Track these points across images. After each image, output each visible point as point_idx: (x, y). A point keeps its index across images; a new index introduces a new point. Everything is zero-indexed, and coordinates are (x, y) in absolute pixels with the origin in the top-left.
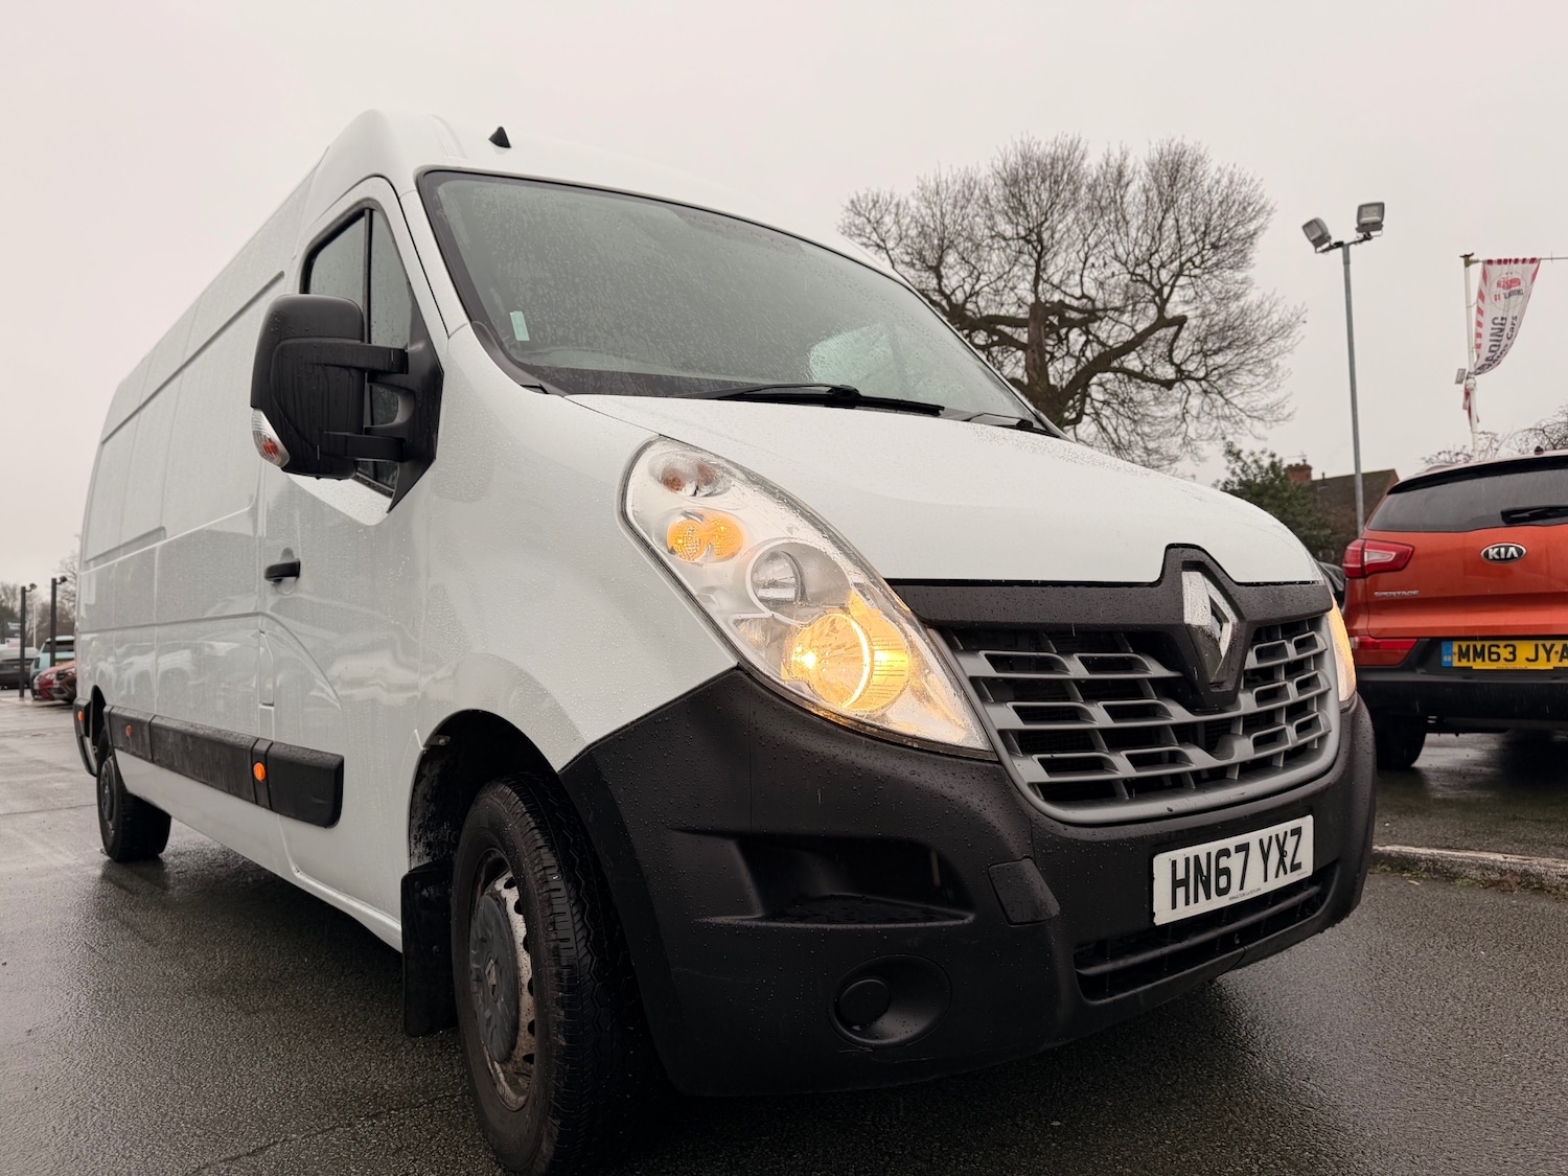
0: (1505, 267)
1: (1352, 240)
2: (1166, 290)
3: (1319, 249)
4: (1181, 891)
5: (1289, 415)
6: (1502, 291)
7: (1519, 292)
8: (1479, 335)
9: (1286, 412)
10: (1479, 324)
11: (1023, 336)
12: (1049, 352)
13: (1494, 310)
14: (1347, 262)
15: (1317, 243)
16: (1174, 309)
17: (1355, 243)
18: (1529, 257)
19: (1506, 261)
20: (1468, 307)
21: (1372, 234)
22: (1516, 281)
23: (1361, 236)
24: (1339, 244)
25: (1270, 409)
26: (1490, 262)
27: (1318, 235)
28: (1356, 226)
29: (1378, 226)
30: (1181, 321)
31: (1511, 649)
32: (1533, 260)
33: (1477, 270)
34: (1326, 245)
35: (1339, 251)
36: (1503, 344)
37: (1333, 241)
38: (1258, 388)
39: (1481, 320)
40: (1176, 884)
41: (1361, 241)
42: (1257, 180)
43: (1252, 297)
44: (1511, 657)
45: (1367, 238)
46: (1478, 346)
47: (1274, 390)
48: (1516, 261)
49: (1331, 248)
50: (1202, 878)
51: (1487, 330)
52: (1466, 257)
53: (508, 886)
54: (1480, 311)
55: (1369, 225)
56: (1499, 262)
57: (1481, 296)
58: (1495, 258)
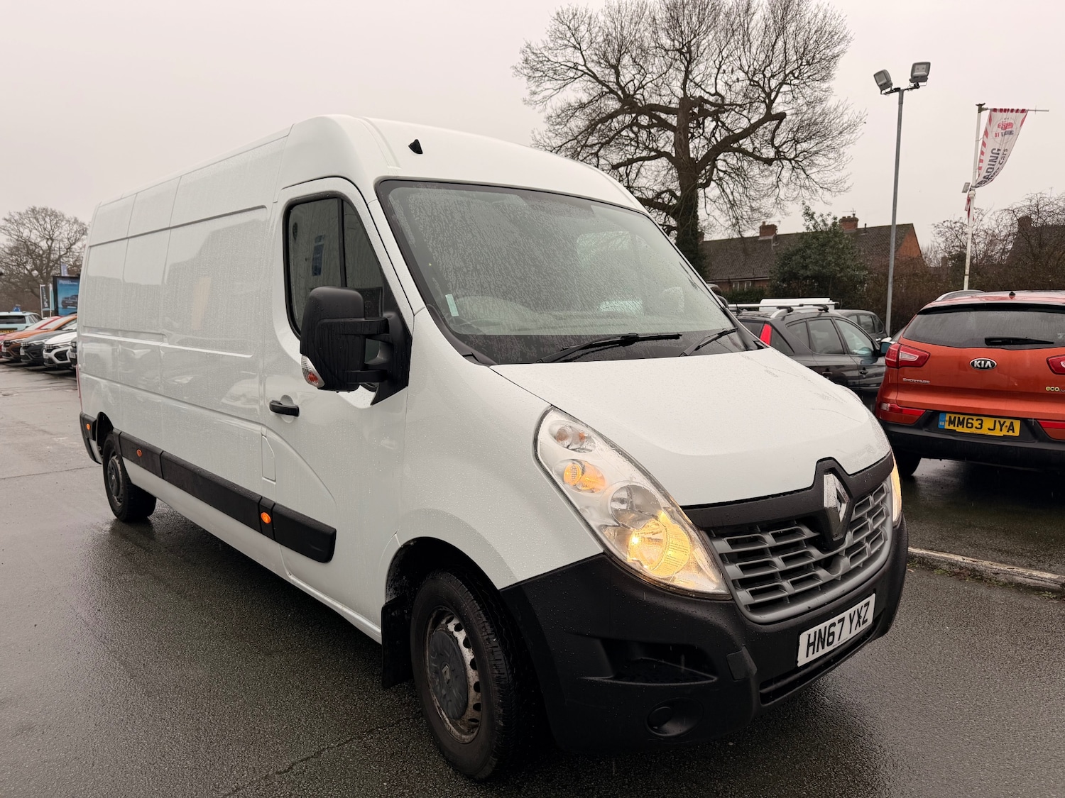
0: (1004, 114)
1: (906, 88)
2: (773, 95)
3: (884, 92)
4: (811, 648)
5: (849, 188)
6: (1000, 131)
7: (1011, 133)
8: (981, 161)
9: (846, 186)
10: (982, 153)
11: (673, 120)
12: (691, 133)
13: (993, 143)
14: (901, 103)
15: (882, 87)
16: (778, 108)
17: (908, 89)
18: (1021, 108)
19: (1005, 110)
20: (977, 141)
21: (920, 84)
22: (1011, 125)
23: (912, 85)
24: (897, 90)
25: (836, 183)
26: (995, 110)
27: (883, 80)
28: (910, 77)
29: (924, 79)
30: (781, 116)
31: (980, 422)
32: (1023, 111)
33: (985, 114)
34: (889, 90)
35: (897, 94)
36: (996, 167)
37: (893, 87)
38: (830, 168)
39: (984, 150)
40: (809, 645)
41: (912, 89)
43: (831, 103)
44: (979, 426)
45: (917, 87)
46: (980, 168)
47: (840, 170)
48: (1012, 110)
49: (891, 92)
50: (821, 639)
51: (987, 158)
52: (980, 105)
53: (458, 628)
54: (984, 144)
55: (918, 79)
56: (1001, 110)
57: (986, 133)
58: (998, 107)
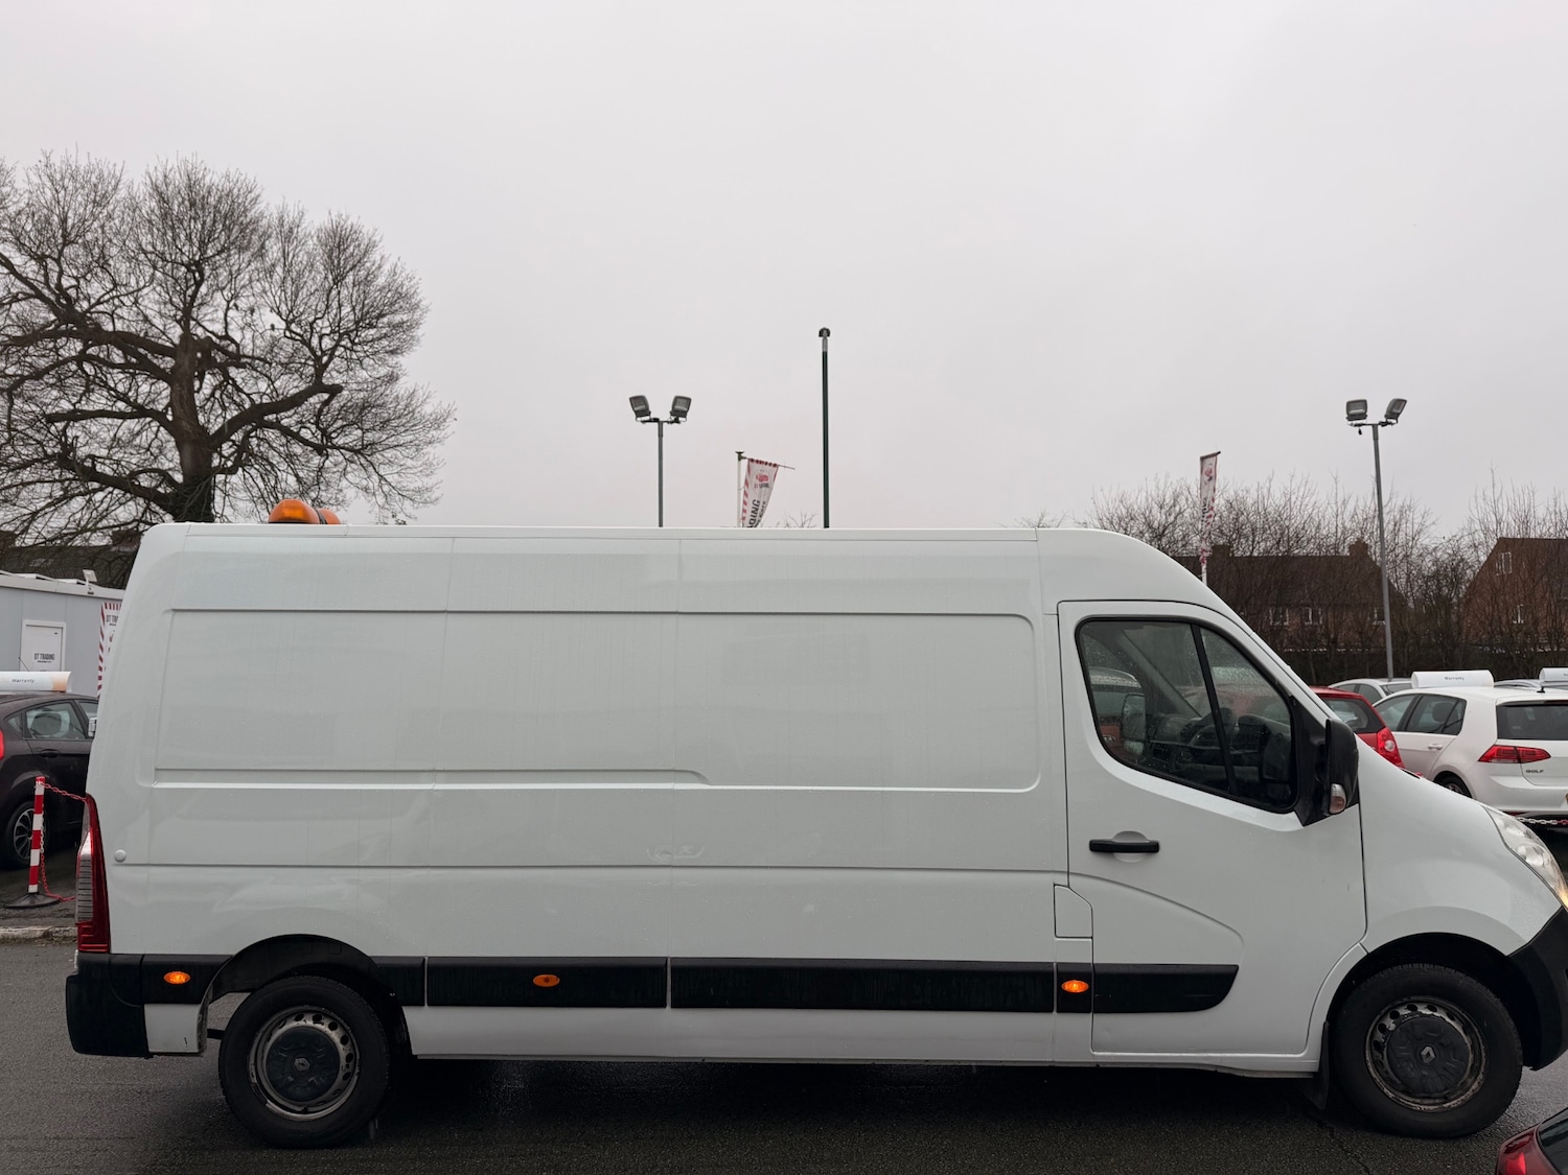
0: (760, 466)
1: (665, 419)
2: (325, 359)
3: (639, 419)
6: (758, 482)
7: (767, 485)
8: (744, 511)
10: (745, 503)
13: (754, 495)
14: (661, 435)
15: (639, 414)
16: (332, 377)
17: (668, 422)
18: (773, 462)
19: (761, 462)
20: (739, 490)
21: (680, 419)
22: (766, 478)
23: (673, 418)
24: (656, 420)
25: (419, 491)
26: (752, 460)
27: (640, 407)
28: (670, 409)
29: (684, 414)
30: (335, 390)
32: (775, 465)
33: (744, 463)
34: (647, 418)
35: (656, 424)
36: (757, 519)
37: (653, 416)
39: (746, 500)
41: (672, 422)
42: (417, 278)
43: (402, 387)
45: (677, 421)
46: (744, 518)
48: (766, 463)
49: (650, 421)
51: (749, 508)
52: (740, 453)
54: (746, 494)
55: (679, 412)
56: (757, 461)
57: (747, 483)
58: (755, 459)
